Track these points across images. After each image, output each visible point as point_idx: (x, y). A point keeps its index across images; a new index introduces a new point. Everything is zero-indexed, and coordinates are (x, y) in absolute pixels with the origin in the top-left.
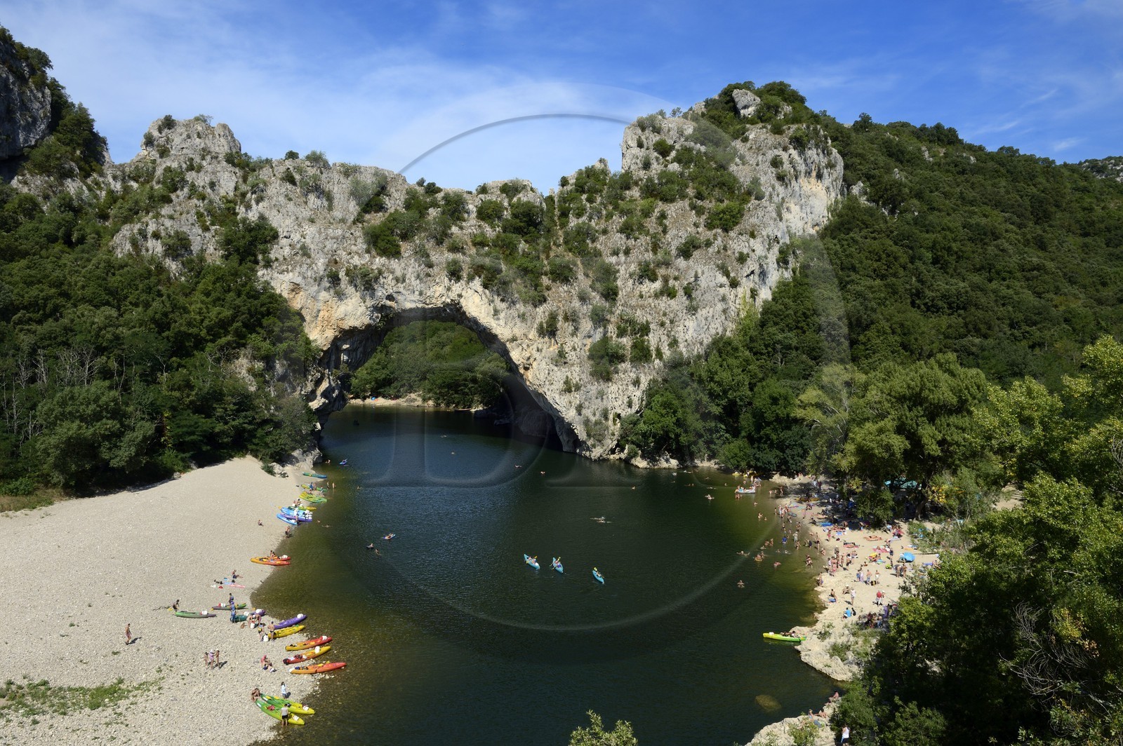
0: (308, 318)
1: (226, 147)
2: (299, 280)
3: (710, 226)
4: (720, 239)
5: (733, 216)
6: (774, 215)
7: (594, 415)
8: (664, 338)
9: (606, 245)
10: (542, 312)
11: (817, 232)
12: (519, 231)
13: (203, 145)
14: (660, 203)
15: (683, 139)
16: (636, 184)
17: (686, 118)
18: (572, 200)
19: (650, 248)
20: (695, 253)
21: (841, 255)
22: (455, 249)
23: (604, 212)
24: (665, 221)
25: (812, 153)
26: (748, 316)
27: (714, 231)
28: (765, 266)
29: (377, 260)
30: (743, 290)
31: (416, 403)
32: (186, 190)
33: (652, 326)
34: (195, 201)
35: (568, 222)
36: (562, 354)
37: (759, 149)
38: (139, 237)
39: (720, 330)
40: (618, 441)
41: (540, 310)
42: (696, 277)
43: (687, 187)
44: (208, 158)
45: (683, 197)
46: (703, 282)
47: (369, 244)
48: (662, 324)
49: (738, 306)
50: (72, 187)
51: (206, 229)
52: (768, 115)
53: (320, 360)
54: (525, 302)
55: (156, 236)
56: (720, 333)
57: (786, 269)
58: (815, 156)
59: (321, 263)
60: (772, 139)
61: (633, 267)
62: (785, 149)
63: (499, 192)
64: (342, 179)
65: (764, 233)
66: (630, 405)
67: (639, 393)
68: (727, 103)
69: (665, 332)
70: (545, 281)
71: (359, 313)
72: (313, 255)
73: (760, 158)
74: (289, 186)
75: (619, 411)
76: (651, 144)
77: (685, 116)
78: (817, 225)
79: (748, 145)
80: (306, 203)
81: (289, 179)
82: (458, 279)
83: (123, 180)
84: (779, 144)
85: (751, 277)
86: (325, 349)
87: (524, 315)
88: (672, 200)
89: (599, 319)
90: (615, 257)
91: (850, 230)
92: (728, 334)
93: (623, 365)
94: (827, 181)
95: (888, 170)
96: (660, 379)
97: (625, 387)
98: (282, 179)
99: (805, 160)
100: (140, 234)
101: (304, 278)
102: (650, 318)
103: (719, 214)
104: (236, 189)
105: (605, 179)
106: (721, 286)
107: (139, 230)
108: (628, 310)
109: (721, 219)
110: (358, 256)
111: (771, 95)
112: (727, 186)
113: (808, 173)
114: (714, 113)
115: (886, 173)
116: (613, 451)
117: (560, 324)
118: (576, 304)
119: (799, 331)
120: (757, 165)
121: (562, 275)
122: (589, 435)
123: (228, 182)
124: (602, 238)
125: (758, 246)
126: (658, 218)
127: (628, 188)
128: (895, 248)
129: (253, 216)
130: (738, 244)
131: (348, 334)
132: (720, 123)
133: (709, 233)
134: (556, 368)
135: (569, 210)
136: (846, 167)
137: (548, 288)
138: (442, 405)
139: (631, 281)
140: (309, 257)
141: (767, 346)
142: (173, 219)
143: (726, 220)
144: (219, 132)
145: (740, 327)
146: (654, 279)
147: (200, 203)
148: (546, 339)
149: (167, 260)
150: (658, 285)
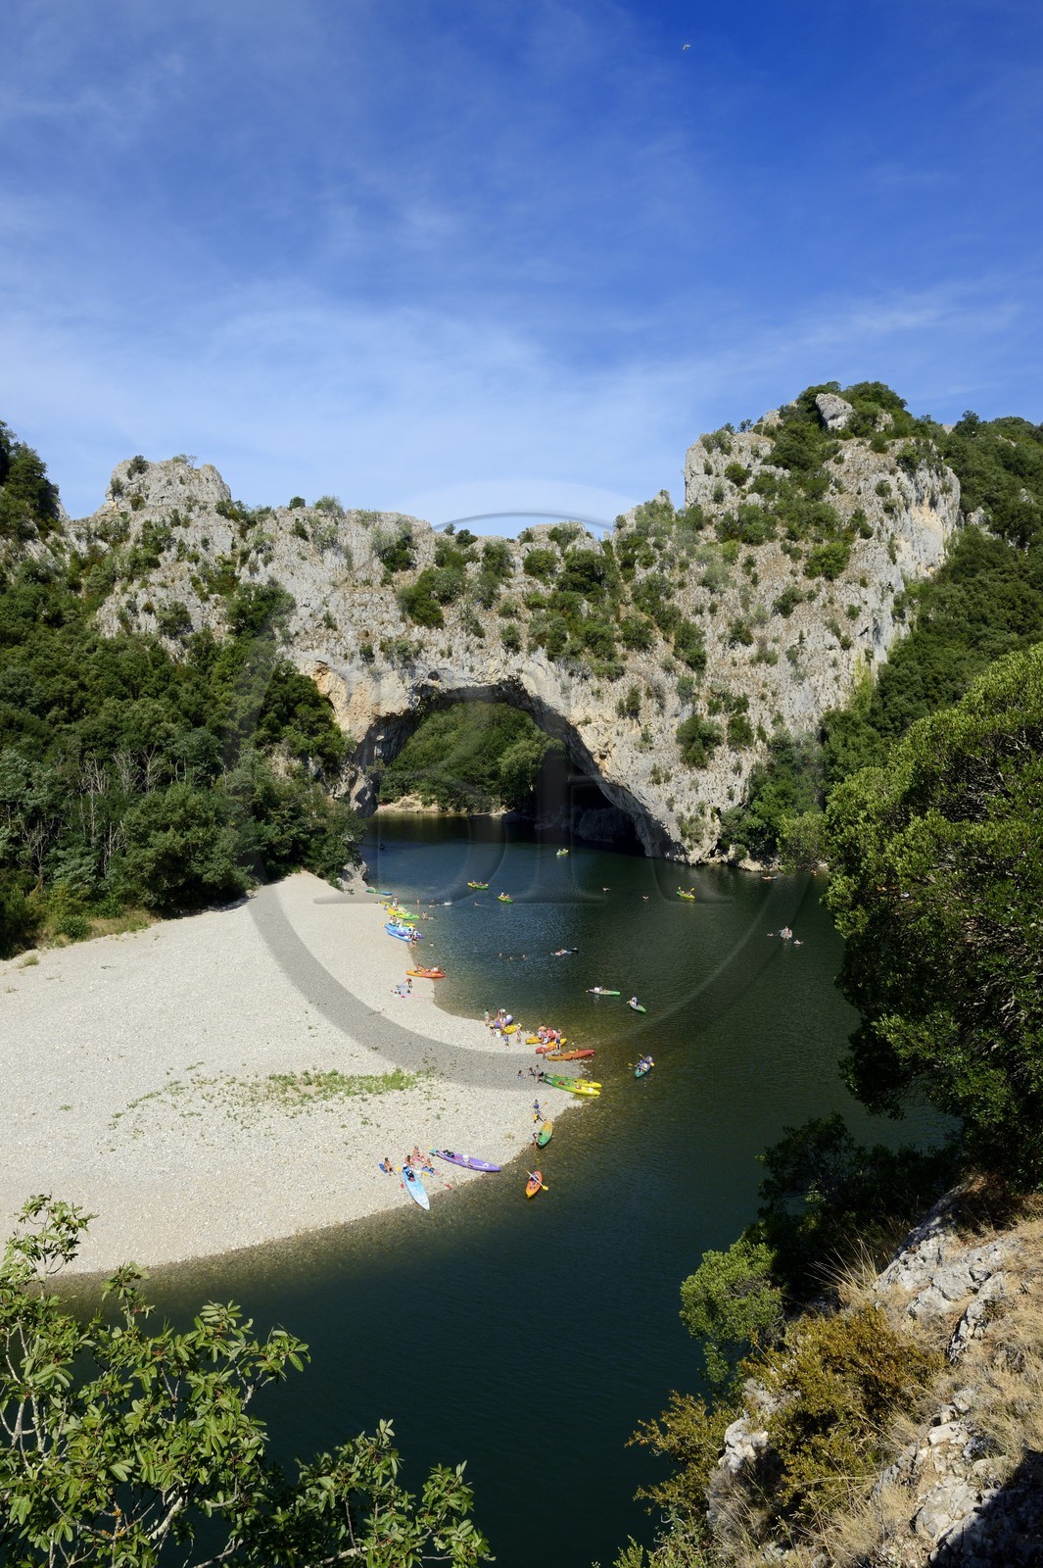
0: (337, 704)
1: (216, 495)
2: (326, 658)
3: (810, 573)
4: (824, 589)
5: (838, 561)
6: (887, 557)
7: (689, 810)
8: (766, 714)
9: (685, 602)
10: (618, 690)
11: (933, 575)
12: (577, 587)
13: (187, 493)
14: (744, 546)
15: (759, 461)
16: (709, 522)
17: (758, 433)
18: (637, 546)
19: (739, 604)
20: (796, 608)
21: (969, 603)
22: (508, 612)
23: (677, 560)
24: (753, 569)
25: (923, 475)
26: (864, 684)
27: (816, 580)
28: (879, 621)
29: (416, 629)
30: (857, 653)
31: (415, 809)
32: (174, 550)
33: (750, 700)
34: (186, 564)
35: (634, 573)
36: (646, 738)
37: (858, 472)
38: (129, 612)
39: (832, 703)
40: (719, 841)
41: (619, 684)
42: (801, 638)
43: (775, 523)
44: (196, 508)
45: (772, 537)
46: (809, 644)
47: (403, 611)
48: (763, 698)
49: (852, 672)
50: (35, 550)
51: (205, 599)
52: (864, 427)
53: (353, 755)
54: (599, 675)
55: (149, 609)
56: (833, 707)
57: (903, 623)
58: (928, 479)
59: (351, 639)
60: (875, 459)
61: (723, 629)
62: (892, 472)
63: (547, 540)
64: (361, 529)
65: (876, 580)
66: (731, 798)
67: (741, 782)
68: (809, 410)
69: (767, 707)
70: (620, 649)
71: (397, 697)
72: (339, 627)
73: (862, 484)
74: (301, 541)
75: (718, 805)
76: (722, 469)
77: (757, 430)
78: (932, 565)
79: (844, 467)
80: (322, 561)
81: (300, 533)
82: (517, 649)
83: (89, 540)
84: (885, 466)
85: (865, 636)
86: (359, 741)
87: (599, 692)
88: (759, 543)
89: (686, 693)
90: (699, 616)
91: (974, 571)
92: (843, 708)
93: (719, 748)
94: (943, 509)
95: (1014, 492)
96: (764, 764)
97: (723, 775)
98: (293, 533)
99: (916, 485)
100: (130, 607)
101: (333, 655)
102: (747, 692)
103: (820, 558)
104: (233, 547)
105: (671, 516)
106: (831, 649)
107: (129, 602)
108: (720, 682)
109: (822, 565)
110: (392, 626)
111: (865, 400)
112: (825, 522)
113: (920, 501)
114: (794, 426)
115: (1011, 494)
116: (712, 853)
117: (643, 701)
118: (660, 675)
119: (929, 700)
120: (859, 493)
121: (639, 641)
122: (683, 835)
123: (223, 538)
124: (679, 593)
125: (870, 595)
126: (744, 566)
127: (700, 527)
128: (1032, 593)
129: (261, 579)
130: (847, 595)
131: (384, 722)
132: (804, 439)
133: (809, 582)
134: (641, 755)
135: (634, 558)
136: (964, 490)
137: (625, 658)
138: (450, 809)
139: (720, 646)
140: (336, 630)
141: (893, 720)
142: (166, 587)
143: (830, 566)
144: (206, 475)
145: (856, 698)
146: (747, 642)
147: (193, 566)
148: (627, 719)
149: (163, 638)
150: (753, 650)
